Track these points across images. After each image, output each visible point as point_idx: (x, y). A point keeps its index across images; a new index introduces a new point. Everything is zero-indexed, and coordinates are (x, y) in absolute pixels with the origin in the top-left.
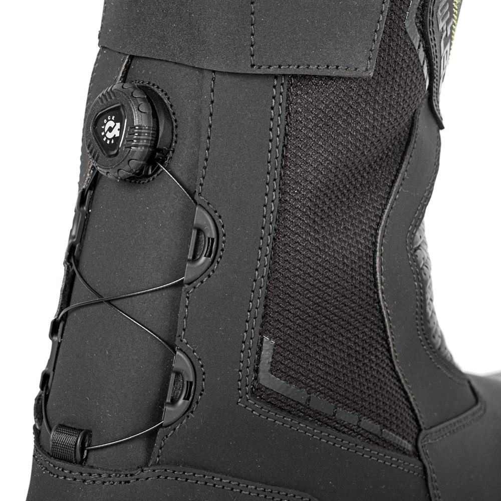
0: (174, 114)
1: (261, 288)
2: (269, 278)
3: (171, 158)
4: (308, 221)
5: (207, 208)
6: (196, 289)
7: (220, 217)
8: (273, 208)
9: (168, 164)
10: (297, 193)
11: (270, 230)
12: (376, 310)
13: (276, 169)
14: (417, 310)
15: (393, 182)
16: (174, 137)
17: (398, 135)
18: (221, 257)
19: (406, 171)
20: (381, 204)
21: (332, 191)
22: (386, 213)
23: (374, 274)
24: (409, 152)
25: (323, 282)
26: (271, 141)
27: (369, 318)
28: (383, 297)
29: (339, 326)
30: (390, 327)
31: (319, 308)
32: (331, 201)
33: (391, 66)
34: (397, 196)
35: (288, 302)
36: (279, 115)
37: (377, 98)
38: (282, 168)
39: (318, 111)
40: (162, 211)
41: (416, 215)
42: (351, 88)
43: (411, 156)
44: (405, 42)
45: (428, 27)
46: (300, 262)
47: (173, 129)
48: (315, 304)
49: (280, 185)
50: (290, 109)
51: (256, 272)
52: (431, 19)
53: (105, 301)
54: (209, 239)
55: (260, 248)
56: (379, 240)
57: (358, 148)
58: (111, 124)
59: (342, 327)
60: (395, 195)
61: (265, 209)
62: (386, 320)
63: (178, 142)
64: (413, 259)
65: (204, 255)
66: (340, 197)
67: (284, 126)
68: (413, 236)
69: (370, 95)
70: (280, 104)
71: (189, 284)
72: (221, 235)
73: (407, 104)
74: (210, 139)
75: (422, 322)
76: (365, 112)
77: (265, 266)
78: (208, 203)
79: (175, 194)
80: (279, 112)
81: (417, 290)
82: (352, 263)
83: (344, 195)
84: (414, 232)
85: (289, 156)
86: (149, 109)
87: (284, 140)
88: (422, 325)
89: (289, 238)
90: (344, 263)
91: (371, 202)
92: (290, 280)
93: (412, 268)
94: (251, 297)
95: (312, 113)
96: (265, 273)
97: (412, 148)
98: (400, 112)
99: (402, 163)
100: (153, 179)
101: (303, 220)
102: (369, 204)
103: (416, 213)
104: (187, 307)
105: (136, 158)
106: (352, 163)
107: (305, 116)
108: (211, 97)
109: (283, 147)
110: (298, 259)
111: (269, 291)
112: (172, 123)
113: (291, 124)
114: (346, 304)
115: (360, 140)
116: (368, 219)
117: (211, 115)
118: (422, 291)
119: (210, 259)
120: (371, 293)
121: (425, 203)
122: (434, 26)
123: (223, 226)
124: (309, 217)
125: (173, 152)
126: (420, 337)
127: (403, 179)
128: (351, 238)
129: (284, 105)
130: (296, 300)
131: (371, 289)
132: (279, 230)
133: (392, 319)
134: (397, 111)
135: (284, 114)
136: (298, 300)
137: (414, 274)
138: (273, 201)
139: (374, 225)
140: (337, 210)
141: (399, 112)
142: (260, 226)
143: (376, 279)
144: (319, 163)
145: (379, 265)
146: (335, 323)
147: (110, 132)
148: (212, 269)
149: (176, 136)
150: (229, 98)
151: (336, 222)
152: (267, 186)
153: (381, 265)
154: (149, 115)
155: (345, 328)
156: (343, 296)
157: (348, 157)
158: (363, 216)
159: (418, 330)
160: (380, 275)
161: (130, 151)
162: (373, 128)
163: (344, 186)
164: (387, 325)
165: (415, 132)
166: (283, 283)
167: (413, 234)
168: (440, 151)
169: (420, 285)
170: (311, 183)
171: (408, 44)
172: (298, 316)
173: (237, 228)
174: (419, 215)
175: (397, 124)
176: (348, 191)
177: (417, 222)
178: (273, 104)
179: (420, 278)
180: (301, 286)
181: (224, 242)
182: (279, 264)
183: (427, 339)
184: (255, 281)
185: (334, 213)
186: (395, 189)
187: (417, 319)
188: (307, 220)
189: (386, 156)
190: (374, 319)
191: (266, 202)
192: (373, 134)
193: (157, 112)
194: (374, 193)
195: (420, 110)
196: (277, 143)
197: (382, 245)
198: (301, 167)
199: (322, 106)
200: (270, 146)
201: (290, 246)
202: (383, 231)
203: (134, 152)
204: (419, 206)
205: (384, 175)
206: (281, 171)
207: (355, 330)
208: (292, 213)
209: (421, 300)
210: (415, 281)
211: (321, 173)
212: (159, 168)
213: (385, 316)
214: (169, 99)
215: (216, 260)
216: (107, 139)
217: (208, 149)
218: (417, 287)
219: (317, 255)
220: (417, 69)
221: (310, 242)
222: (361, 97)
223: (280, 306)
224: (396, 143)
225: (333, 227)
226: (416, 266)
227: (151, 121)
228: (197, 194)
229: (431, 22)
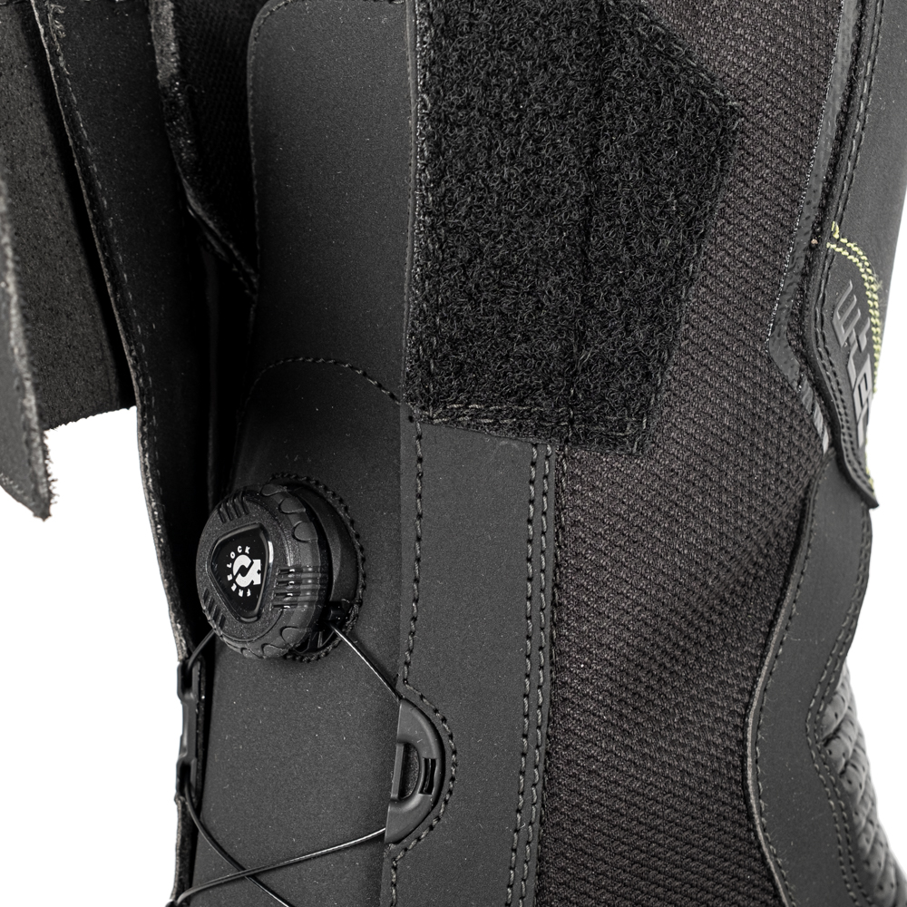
0: (358, 536)
1: (528, 843)
2: (542, 824)
3: (357, 616)
4: (610, 717)
5: (421, 707)
6: (409, 852)
7: (444, 720)
8: (541, 700)
9: (353, 626)
10: (584, 668)
11: (537, 739)
12: (756, 860)
13: (542, 629)
14: (840, 847)
15: (772, 624)
16: (361, 578)
17: (775, 538)
18: (450, 792)
19: (795, 602)
20: (751, 668)
21: (650, 659)
22: (760, 684)
23: (746, 798)
24: (797, 567)
25: (646, 823)
26: (530, 580)
27: (742, 876)
28: (766, 838)
29: (686, 896)
30: (786, 888)
31: (644, 869)
32: (650, 675)
33: (745, 423)
34: (781, 650)
35: (583, 864)
36: (543, 533)
37: (724, 483)
38: (555, 625)
39: (614, 519)
40: (345, 713)
41: (823, 678)
42: (672, 470)
43: (802, 573)
44: (770, 377)
45: (814, 345)
46: (600, 791)
47: (357, 564)
48: (635, 863)
49: (551, 657)
50: (563, 519)
51: (518, 815)
52: (818, 330)
53: (248, 876)
54: (426, 760)
55: (522, 773)
56: (749, 736)
57: (693, 577)
58: (243, 560)
59: (691, 899)
60: (776, 650)
61: (526, 702)
62: (776, 877)
63: (368, 588)
64: (822, 759)
65: (418, 790)
66: (668, 665)
67: (553, 551)
68: (818, 717)
69: (710, 480)
70: (544, 513)
71: (396, 842)
72: (448, 752)
73: (784, 487)
74: (418, 582)
75: (853, 867)
76: (704, 511)
77: (534, 804)
78: (422, 697)
79: (368, 683)
80: (543, 526)
81: (835, 814)
82: (700, 784)
83: (677, 661)
84: (821, 710)
85: (566, 602)
86: (313, 534)
87: (555, 575)
88: (853, 871)
89: (576, 749)
90: (685, 785)
91: (730, 667)
92: (584, 824)
93: (821, 776)
94: (511, 861)
95: (603, 522)
96: (534, 817)
97: (803, 558)
98: (771, 502)
99: (787, 589)
100: (327, 654)
101: (599, 716)
102: (727, 671)
103: (822, 675)
104: (395, 885)
105: (294, 624)
106: (686, 605)
107: (590, 529)
108: (417, 508)
109: (553, 589)
110: (596, 786)
111: (546, 847)
112: (356, 553)
113: (565, 546)
114: (695, 856)
115: (696, 562)
116: (727, 697)
117: (419, 539)
118: (845, 814)
119: (431, 797)
120: (741, 832)
121: (841, 654)
122: (827, 340)
123: (451, 737)
124: (611, 709)
125: (360, 604)
126: (852, 894)
127: (790, 618)
128: (696, 737)
129: (552, 514)
130: (598, 860)
131: (741, 826)
132: (555, 737)
133: (787, 874)
134: (764, 501)
135: (553, 530)
136: (601, 859)
137: (825, 786)
138: (540, 687)
139: (739, 708)
140: (664, 688)
141: (769, 503)
142: (519, 733)
143: (749, 807)
144: (622, 612)
145: (753, 781)
146: (676, 893)
147: (244, 575)
148: (436, 814)
149: (364, 576)
150: (450, 507)
151: (664, 711)
152: (527, 661)
153: (758, 779)
154: (312, 545)
155: (696, 899)
156: (687, 844)
157: (675, 595)
158: (717, 693)
159: (846, 882)
160: (756, 799)
161: (282, 612)
162: (719, 537)
163: (674, 644)
164: (780, 886)
165: (807, 528)
166: (570, 832)
167: (818, 713)
168: (869, 550)
169: (840, 805)
170: (610, 648)
171: (777, 379)
172: (604, 887)
173: (478, 738)
174: (829, 677)
175: (767, 523)
176: (683, 651)
177: (825, 691)
178: (532, 514)
179: (839, 793)
180: (604, 834)
181: (455, 764)
182: (561, 798)
183: (865, 896)
184: (517, 831)
185: (660, 695)
186: (774, 638)
187: (841, 864)
188: (606, 715)
189: (755, 578)
190: (753, 877)
191: (528, 688)
192: (721, 549)
193: (327, 535)
194: (737, 649)
195: (818, 485)
196: (541, 583)
197: (756, 743)
198: (588, 621)
199: (622, 509)
200: (530, 589)
201: (578, 765)
202: (757, 718)
203: (290, 614)
204: (828, 660)
205: (752, 614)
206: (551, 632)
207: (716, 901)
208: (578, 705)
209: (846, 830)
210: (829, 798)
211: (628, 629)
212: (335, 636)
213: (773, 870)
214: (346, 509)
215: (442, 797)
216: (238, 587)
217: (416, 601)
218: (834, 808)
219: (630, 776)
220: (801, 421)
221: (615, 754)
222: (694, 484)
223: (568, 873)
224: (772, 552)
225: (659, 721)
226: (830, 771)
227: (317, 556)
228: (400, 681)
229: (820, 337)
